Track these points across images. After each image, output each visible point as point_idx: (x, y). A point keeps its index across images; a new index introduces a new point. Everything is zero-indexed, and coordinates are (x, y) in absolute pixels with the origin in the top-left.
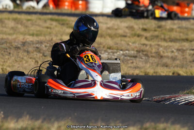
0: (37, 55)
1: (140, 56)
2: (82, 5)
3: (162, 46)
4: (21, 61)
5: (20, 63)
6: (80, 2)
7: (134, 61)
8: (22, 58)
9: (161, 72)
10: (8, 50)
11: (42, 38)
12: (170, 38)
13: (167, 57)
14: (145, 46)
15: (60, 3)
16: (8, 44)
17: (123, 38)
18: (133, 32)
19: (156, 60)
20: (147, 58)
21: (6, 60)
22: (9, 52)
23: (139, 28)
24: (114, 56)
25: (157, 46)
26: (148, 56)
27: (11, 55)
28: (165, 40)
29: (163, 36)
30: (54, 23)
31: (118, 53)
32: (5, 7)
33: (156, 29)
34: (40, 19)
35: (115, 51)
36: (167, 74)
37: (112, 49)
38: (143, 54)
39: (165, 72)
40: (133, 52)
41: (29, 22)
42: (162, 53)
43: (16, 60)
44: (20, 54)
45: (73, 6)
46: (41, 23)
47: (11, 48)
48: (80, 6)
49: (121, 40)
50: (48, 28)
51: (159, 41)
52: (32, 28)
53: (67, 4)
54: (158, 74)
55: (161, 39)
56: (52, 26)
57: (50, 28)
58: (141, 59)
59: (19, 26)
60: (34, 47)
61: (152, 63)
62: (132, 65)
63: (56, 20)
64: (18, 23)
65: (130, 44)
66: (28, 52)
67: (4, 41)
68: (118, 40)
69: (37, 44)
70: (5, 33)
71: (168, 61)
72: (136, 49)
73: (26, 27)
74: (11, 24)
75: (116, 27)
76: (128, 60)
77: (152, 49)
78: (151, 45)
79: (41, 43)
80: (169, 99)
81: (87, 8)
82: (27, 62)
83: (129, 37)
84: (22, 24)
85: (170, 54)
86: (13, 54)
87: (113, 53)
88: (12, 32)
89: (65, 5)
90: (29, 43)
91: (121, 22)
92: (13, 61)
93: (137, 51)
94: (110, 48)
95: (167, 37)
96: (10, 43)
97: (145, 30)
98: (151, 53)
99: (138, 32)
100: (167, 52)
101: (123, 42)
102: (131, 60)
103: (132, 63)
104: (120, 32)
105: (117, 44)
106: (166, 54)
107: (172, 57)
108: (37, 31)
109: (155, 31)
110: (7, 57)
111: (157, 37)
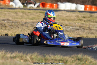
0: (31, 28)
1: (80, 29)
2: (55, 6)
3: (91, 25)
4: (24, 31)
5: (23, 32)
6: (55, 5)
7: (78, 31)
8: (25, 30)
9: (90, 36)
10: (18, 26)
11: (34, 21)
12: (96, 21)
13: (94, 30)
14: (83, 24)
15: (45, 5)
16: (18, 23)
17: (73, 21)
18: (79, 18)
19: (88, 31)
20: (84, 30)
21: (17, 30)
22: (19, 26)
23: (82, 16)
24: (68, 29)
25: (89, 25)
26: (84, 29)
27: (19, 28)
28: (93, 22)
29: (92, 20)
30: (41, 14)
31: (70, 28)
32: (19, 7)
33: (90, 17)
34: (34, 12)
35: (69, 27)
36: (93, 37)
37: (68, 26)
38: (82, 28)
39: (92, 36)
40: (77, 27)
41: (29, 13)
42: (91, 28)
43: (21, 31)
44: (23, 28)
45: (51, 6)
46: (35, 14)
47: (19, 25)
48: (55, 7)
49: (72, 22)
50: (38, 16)
51: (90, 22)
52: (31, 16)
53: (48, 5)
54: (88, 37)
55: (92, 22)
56: (40, 15)
57: (39, 16)
58: (81, 31)
59: (25, 15)
60: (30, 25)
61: (86, 32)
62: (77, 33)
63: (42, 13)
64: (24, 14)
65: (76, 23)
66: (27, 27)
67: (16, 22)
68: (70, 22)
69: (32, 23)
70: (18, 18)
71: (94, 32)
72: (79, 26)
73: (28, 15)
74: (21, 14)
75: (70, 16)
76: (75, 31)
77: (86, 26)
78: (86, 24)
79: (34, 23)
80: (90, 47)
81: (58, 7)
82: (26, 31)
83: (76, 20)
84: (26, 14)
85: (95, 28)
86: (20, 28)
87: (68, 27)
88: (21, 18)
89: (47, 6)
90: (28, 23)
91: (73, 14)
92: (20, 31)
93: (79, 27)
94: (66, 25)
95: (94, 21)
96: (19, 23)
97: (84, 17)
98: (86, 28)
99: (81, 18)
100: (94, 27)
101: (73, 23)
102: (76, 31)
103: (77, 32)
104: (72, 18)
105: (70, 23)
106: (93, 28)
107: (96, 30)
108: (33, 17)
109: (89, 18)
110: (17, 29)
111: (90, 20)
